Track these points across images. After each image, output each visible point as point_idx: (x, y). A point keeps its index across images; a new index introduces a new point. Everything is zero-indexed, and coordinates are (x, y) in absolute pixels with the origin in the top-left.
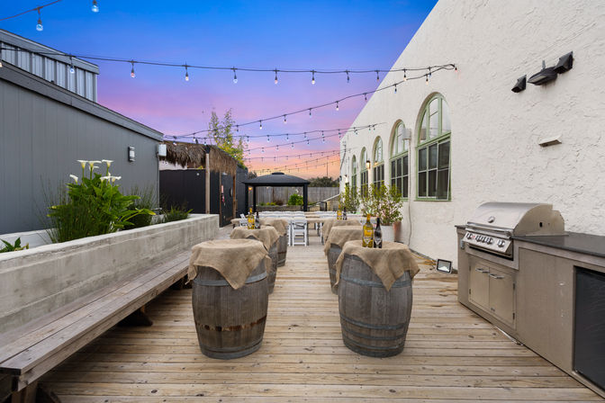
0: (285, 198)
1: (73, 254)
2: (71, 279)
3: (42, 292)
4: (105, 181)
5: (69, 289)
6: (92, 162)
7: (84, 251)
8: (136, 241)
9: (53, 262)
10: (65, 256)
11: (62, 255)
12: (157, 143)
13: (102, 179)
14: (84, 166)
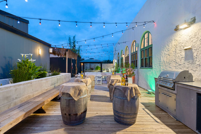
0: (94, 67)
1: (18, 88)
5: (16, 100)
6: (26, 55)
7: (22, 86)
8: (41, 83)
9: (10, 90)
11: (14, 88)
12: (49, 48)
13: (29, 61)
14: (23, 56)
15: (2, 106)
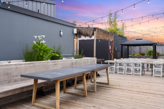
0: (146, 52)
1: (18, 66)
2: (17, 74)
3: (6, 77)
4: (42, 43)
5: (16, 78)
6: (39, 37)
7: (23, 66)
8: (46, 65)
9: (11, 68)
10: (15, 67)
11: (14, 66)
12: (73, 28)
13: (41, 42)
14: (36, 38)
15: (3, 80)
